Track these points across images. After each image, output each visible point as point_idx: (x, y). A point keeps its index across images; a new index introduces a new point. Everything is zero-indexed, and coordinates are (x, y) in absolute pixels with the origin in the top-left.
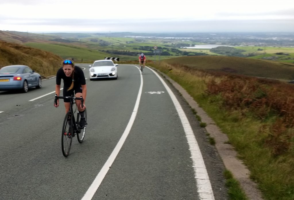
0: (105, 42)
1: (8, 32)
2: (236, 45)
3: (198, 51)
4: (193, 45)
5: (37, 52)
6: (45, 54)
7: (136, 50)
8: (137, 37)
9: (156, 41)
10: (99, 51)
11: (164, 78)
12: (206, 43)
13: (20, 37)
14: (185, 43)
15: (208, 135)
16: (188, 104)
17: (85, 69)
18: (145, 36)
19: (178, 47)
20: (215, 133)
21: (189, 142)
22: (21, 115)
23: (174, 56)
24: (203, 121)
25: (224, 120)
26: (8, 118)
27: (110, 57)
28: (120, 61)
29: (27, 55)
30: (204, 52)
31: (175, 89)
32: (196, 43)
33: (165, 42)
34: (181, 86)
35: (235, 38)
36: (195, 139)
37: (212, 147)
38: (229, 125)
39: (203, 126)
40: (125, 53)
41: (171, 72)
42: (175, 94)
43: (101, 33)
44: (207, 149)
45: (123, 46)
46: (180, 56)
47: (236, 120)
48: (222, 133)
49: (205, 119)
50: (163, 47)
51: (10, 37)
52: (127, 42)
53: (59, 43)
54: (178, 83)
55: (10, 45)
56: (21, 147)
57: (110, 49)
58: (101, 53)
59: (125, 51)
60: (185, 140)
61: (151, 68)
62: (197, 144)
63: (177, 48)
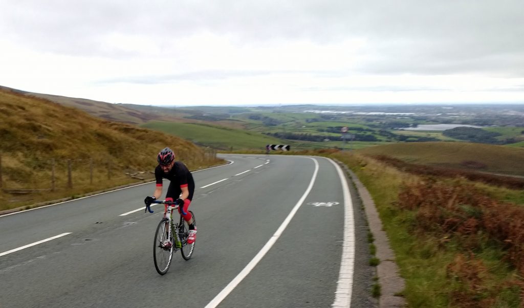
0: (271, 120)
1: (120, 105)
2: (486, 125)
3: (423, 135)
4: (415, 125)
5: (156, 136)
6: (169, 140)
7: (323, 133)
8: (323, 112)
9: (354, 119)
10: (263, 133)
11: (349, 178)
12: (436, 121)
13: (140, 113)
14: (402, 121)
15: (376, 279)
16: (367, 225)
17: (232, 162)
18: (337, 110)
19: (390, 128)
20: (387, 277)
21: (339, 291)
22: (95, 240)
23: (384, 142)
24: (378, 256)
25: (410, 253)
26: (72, 244)
27: (282, 144)
28: (290, 151)
29: (139, 142)
30: (433, 135)
31: (359, 198)
32: (419, 122)
33: (369, 120)
34: (370, 193)
35: (484, 113)
36: (351, 287)
37: (375, 301)
38: (412, 264)
39: (374, 263)
40: (304, 138)
41: (362, 170)
42: (354, 206)
43: (266, 106)
44: (363, 305)
45: (301, 127)
46: (394, 142)
47: (427, 255)
48: (398, 277)
49: (383, 250)
50: (365, 128)
51: (123, 113)
52: (307, 121)
53: (200, 122)
54: (367, 188)
55: (116, 126)
56: (66, 293)
57: (281, 131)
58: (265, 137)
59: (304, 133)
60: (334, 287)
61: (336, 162)
62: (350, 296)
63: (389, 130)
